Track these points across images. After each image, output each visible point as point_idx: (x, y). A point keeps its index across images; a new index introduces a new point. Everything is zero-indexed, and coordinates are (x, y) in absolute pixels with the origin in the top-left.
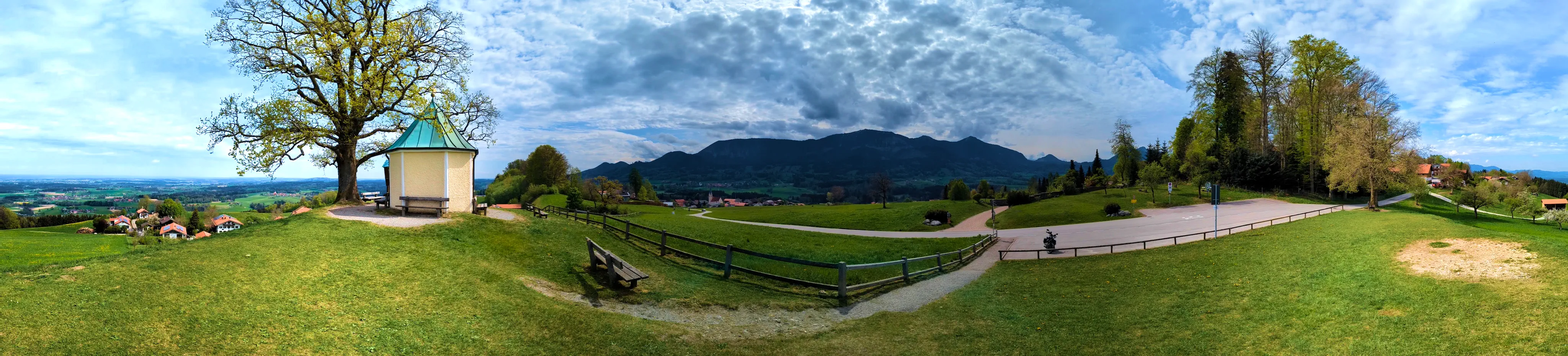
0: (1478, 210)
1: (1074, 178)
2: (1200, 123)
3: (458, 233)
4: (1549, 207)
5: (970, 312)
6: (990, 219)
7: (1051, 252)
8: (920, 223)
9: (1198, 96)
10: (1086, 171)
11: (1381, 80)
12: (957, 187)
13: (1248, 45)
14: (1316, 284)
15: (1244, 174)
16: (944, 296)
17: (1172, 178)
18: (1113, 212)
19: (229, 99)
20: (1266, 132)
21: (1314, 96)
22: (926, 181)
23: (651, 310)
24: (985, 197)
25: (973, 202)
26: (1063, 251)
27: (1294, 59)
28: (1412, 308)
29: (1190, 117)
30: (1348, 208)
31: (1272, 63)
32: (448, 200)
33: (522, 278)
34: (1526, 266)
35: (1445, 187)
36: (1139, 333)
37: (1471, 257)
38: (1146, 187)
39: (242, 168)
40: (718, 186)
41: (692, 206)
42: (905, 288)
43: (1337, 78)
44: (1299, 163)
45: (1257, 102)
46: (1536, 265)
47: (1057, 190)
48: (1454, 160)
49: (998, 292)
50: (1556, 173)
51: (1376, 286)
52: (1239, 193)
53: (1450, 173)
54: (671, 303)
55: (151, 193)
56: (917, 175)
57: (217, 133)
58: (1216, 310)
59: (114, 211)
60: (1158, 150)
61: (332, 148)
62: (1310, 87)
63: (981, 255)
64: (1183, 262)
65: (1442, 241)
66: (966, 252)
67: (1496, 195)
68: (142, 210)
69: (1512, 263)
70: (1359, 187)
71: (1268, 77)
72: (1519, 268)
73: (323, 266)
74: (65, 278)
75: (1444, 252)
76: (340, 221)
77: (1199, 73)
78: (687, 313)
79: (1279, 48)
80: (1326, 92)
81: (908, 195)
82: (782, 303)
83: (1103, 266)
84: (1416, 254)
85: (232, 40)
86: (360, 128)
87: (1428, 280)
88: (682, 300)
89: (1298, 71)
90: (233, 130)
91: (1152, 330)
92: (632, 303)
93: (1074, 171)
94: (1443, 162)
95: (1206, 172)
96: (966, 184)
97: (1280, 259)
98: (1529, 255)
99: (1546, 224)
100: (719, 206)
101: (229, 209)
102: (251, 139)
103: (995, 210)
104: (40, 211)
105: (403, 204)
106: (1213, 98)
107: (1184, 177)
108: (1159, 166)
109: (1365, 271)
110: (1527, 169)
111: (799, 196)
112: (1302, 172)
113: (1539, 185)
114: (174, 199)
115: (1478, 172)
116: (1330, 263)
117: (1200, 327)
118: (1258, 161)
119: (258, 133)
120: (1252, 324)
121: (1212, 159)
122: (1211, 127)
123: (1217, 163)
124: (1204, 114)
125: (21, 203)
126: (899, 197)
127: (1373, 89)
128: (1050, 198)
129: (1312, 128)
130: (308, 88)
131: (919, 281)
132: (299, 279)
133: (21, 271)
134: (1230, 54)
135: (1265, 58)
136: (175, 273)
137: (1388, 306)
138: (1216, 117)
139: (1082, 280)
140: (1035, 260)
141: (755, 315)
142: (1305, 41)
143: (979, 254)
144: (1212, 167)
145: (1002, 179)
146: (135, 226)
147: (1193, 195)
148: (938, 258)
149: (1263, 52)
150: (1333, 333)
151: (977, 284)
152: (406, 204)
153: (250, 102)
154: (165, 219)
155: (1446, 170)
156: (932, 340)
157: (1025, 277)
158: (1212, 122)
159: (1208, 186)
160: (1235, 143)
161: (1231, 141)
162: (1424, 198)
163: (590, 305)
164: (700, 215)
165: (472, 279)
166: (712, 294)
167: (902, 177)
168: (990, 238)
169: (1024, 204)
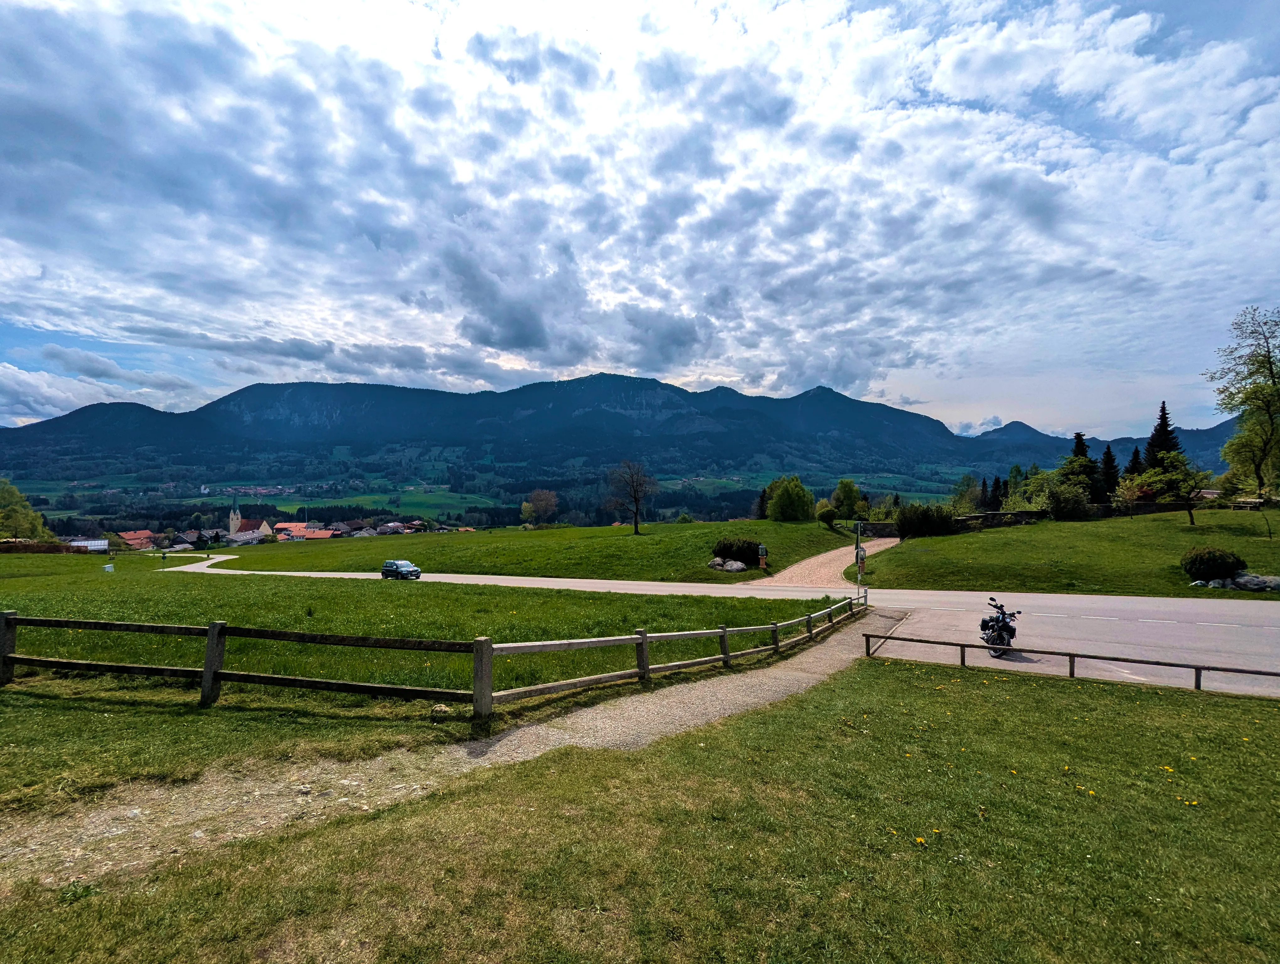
1: (1083, 477)
5: (764, 765)
6: (853, 565)
8: (703, 564)
10: (1122, 460)
12: (787, 494)
16: (716, 721)
22: (724, 480)
24: (848, 518)
25: (817, 527)
26: (1032, 657)
42: (635, 698)
47: (1033, 507)
49: (846, 727)
56: (704, 467)
63: (824, 639)
66: (789, 631)
81: (685, 509)
93: (1082, 460)
96: (807, 488)
100: (260, 541)
111: (463, 512)
126: (668, 512)
128: (1009, 524)
131: (671, 684)
140: (954, 668)
143: (822, 637)
145: (889, 479)
148: (727, 640)
151: (800, 702)
156: (649, 821)
157: (921, 703)
164: (201, 566)
167: (674, 472)
168: (850, 604)
169: (937, 535)
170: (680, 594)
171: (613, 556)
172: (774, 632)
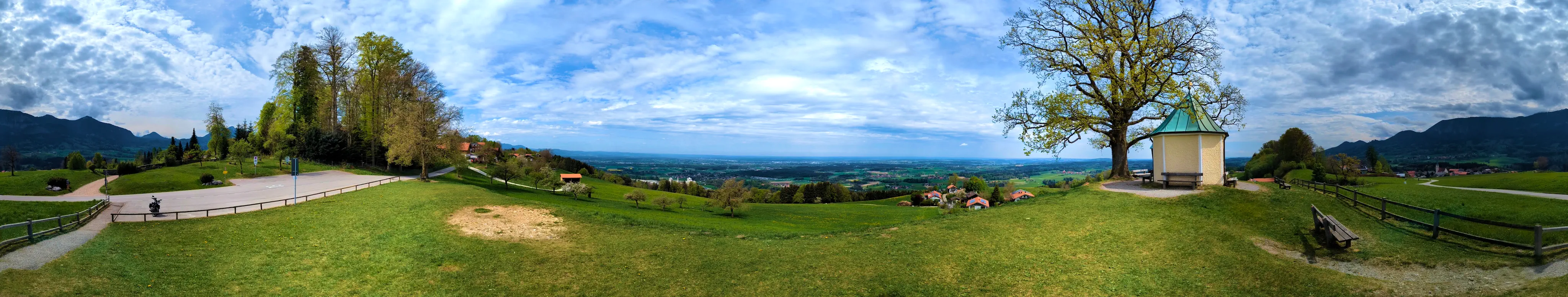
0: (508, 182)
1: (174, 152)
2: (281, 106)
3: (1207, 202)
4: (567, 180)
5: (87, 270)
6: (104, 186)
7: (156, 215)
8: (44, 188)
9: (279, 83)
10: (184, 146)
11: (430, 70)
12: (75, 158)
13: (320, 40)
14: (383, 244)
15: (317, 149)
16: (64, 255)
17: (257, 153)
18: (207, 181)
19: (1019, 93)
20: (336, 114)
21: (375, 84)
22: (49, 153)
23: (1357, 267)
24: (99, 168)
25: (88, 171)
26: (166, 214)
27: (359, 52)
28: (467, 265)
29: (272, 101)
30: (404, 179)
31: (341, 56)
32: (1202, 174)
33: (1253, 239)
34: (555, 228)
35: (481, 162)
36: (237, 289)
37: (510, 221)
38: (235, 160)
39: (1028, 149)
40: (1444, 158)
41: (1422, 177)
42: (29, 247)
43: (394, 68)
44: (363, 140)
45: (328, 89)
46: (563, 228)
47: (161, 162)
48: (489, 140)
49: (112, 250)
50: (572, 152)
51: (434, 246)
52: (313, 166)
53: (485, 151)
54: (1376, 262)
55: (959, 172)
56: (41, 148)
57: (1011, 121)
58: (300, 268)
59: (927, 187)
60: (245, 129)
61: (1106, 133)
62: (372, 76)
63: (96, 217)
64: (268, 225)
65: (484, 207)
66: (82, 215)
67: (523, 170)
68: (952, 186)
69: (543, 226)
70: (413, 161)
71: (337, 67)
72: (549, 230)
73: (1088, 228)
74: (883, 235)
75: (486, 217)
76: (1110, 193)
77: (280, 64)
78: (1388, 270)
79: (346, 43)
80: (385, 80)
81: (33, 165)
82: (1479, 262)
83: (201, 228)
84: (463, 218)
85: (1022, 44)
86: (1129, 116)
87: (476, 241)
88: (1386, 259)
89: (362, 63)
90: (1022, 118)
91: (248, 286)
92: (1343, 260)
93: (174, 146)
94: (479, 141)
95: (286, 148)
96: (83, 156)
97: (351, 223)
98: (556, 219)
99: (563, 194)
100: (1445, 175)
101: (1025, 185)
102: (1038, 125)
103: (107, 178)
104: (867, 187)
105: (1164, 178)
106: (292, 85)
107: (267, 152)
108: (246, 143)
109: (424, 233)
110: (548, 148)
111: (1512, 165)
112: (365, 148)
113: (558, 161)
114: (979, 176)
115: (508, 150)
116: (393, 226)
117: (288, 283)
118: (329, 138)
119: (1044, 121)
120: (332, 280)
121: (291, 136)
122: (290, 109)
123: (294, 141)
124: (284, 99)
125: (852, 180)
126: (26, 166)
127: (423, 78)
128: (154, 168)
129: (373, 110)
130: (1086, 84)
131: (42, 240)
132: (1066, 237)
133: (852, 232)
134: (306, 49)
135: (335, 52)
136: (966, 232)
137: (447, 263)
138: (294, 101)
139: (184, 240)
140: (142, 222)
141: (1451, 273)
142: (368, 37)
143: (95, 216)
144: (291, 144)
145: (113, 152)
146: (945, 200)
147: (275, 167)
148: (59, 220)
149: (334, 46)
150: (403, 288)
151: (92, 243)
152: (1167, 179)
153: (1037, 95)
154: (971, 194)
155: (481, 148)
157: (134, 237)
158: (291, 106)
159: (288, 160)
160: (309, 124)
161: (306, 121)
162: (464, 171)
163: (1307, 261)
164: (1428, 184)
165: (1210, 238)
166: (1416, 253)
167: (28, 150)
168: (104, 202)
169: (132, 173)
170: (35, 201)
171: (4, 185)
172: (78, 216)
